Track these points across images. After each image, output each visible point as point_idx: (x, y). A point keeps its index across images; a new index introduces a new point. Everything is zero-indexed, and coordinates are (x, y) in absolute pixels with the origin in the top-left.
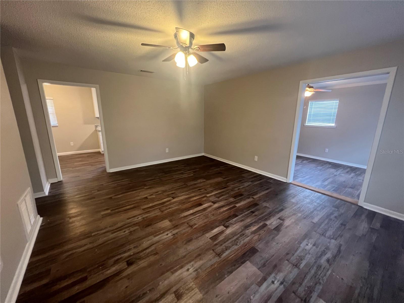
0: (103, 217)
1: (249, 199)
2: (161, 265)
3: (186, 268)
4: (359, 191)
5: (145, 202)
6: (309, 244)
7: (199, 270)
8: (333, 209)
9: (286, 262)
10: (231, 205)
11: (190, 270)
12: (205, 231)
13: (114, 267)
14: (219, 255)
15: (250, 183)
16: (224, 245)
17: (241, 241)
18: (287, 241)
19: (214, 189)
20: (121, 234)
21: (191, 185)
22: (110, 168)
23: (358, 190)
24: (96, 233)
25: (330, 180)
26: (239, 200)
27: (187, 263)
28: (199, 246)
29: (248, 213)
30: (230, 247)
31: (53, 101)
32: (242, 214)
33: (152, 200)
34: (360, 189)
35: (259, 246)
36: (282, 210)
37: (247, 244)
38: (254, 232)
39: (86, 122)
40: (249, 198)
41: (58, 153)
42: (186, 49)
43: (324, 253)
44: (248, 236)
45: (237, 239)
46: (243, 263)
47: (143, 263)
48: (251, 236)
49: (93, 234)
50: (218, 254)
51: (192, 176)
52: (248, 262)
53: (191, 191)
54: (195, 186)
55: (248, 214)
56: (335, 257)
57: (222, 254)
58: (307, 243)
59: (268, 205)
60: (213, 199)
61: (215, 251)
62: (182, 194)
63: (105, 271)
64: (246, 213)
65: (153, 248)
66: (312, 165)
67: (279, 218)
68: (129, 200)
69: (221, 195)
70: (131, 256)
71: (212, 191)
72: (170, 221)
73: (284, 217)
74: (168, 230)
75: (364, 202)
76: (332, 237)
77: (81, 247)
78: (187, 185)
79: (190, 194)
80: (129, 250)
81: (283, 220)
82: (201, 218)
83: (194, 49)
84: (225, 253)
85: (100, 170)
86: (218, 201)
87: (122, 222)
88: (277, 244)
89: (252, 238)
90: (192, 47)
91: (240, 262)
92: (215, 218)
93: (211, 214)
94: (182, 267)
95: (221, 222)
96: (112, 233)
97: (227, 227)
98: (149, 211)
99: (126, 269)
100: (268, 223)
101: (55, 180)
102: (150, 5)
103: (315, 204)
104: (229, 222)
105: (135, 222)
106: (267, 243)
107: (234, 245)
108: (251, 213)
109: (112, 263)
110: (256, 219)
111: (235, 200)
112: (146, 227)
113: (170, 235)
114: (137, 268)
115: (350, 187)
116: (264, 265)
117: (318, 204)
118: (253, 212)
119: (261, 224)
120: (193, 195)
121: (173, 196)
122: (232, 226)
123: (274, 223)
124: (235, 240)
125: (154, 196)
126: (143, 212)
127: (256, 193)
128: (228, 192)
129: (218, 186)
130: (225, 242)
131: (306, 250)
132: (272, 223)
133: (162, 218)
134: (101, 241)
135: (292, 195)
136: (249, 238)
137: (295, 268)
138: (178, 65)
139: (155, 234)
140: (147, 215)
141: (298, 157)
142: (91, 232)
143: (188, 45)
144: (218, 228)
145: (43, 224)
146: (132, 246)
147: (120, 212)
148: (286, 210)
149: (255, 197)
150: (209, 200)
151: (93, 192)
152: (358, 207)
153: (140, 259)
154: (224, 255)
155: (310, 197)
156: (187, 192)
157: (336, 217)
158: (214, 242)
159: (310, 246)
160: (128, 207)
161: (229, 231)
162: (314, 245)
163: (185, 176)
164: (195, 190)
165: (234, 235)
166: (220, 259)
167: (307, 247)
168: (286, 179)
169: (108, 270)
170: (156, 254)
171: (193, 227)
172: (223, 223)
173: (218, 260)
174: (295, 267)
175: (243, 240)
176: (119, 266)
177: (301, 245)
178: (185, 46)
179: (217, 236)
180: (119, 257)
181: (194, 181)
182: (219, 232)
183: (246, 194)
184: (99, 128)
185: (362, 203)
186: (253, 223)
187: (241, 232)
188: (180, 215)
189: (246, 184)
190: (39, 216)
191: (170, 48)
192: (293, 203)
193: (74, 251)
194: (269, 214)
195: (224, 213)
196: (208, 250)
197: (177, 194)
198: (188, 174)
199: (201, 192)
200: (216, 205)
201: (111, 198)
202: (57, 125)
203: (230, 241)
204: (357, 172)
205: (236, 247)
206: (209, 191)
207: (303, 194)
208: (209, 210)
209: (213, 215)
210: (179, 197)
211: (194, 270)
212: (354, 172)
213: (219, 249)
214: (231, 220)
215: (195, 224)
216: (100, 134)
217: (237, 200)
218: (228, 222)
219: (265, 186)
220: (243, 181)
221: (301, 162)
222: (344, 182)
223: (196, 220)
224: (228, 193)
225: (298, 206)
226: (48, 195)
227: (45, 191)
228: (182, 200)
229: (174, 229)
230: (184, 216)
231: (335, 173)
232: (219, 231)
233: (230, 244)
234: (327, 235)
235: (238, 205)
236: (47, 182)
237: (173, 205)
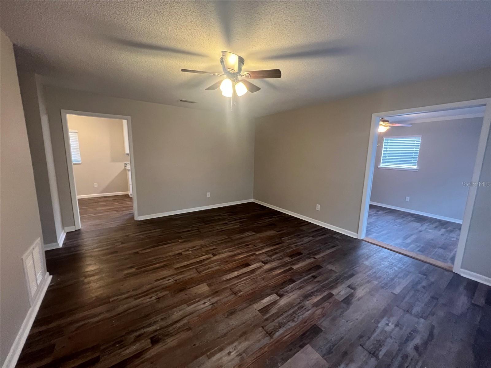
0: (125, 278)
1: (310, 259)
2: (194, 345)
3: (226, 351)
4: (454, 252)
5: (178, 259)
6: (390, 324)
7: (244, 355)
8: (421, 276)
9: (360, 348)
10: (287, 267)
11: (232, 354)
12: (252, 301)
13: (134, 345)
14: (270, 334)
15: (311, 238)
16: (276, 321)
17: (299, 316)
18: (360, 318)
19: (265, 245)
20: (146, 300)
21: (237, 240)
22: (139, 215)
23: (450, 251)
24: (115, 298)
25: (414, 237)
26: (296, 260)
27: (229, 344)
28: (244, 321)
29: (309, 278)
30: (285, 324)
31: (77, 134)
32: (300, 279)
33: (188, 257)
34: (455, 250)
35: (324, 324)
36: (352, 275)
37: (307, 320)
38: (316, 305)
39: (114, 160)
40: (309, 258)
41: (78, 195)
42: (234, 76)
43: (410, 337)
44: (309, 310)
45: (294, 312)
46: (302, 347)
47: (171, 342)
48: (312, 309)
49: (111, 300)
50: (269, 333)
51: (239, 228)
52: (308, 345)
53: (236, 247)
54: (242, 241)
55: (308, 279)
56: (425, 344)
57: (275, 333)
58: (387, 322)
59: (334, 268)
60: (264, 258)
61: (265, 328)
62: (225, 250)
63: (123, 351)
64: (306, 278)
65: (185, 321)
66: (390, 218)
67: (349, 287)
68: (159, 256)
69: (274, 252)
70: (156, 331)
71: (262, 248)
72: (209, 285)
73: (356, 285)
74: (205, 298)
75: (461, 267)
76: (420, 315)
77: (95, 316)
78: (232, 239)
79: (234, 251)
80: (155, 322)
81: (354, 289)
82: (248, 282)
83: (244, 76)
84: (277, 331)
85: (127, 217)
86: (270, 261)
87: (149, 285)
88: (347, 321)
89: (314, 313)
90: (241, 74)
91: (298, 346)
92: (266, 283)
93: (261, 278)
94: (221, 350)
95: (273, 289)
96: (136, 299)
97: (281, 296)
98: (183, 272)
99: (149, 349)
100: (334, 292)
101: (72, 229)
102: (193, 26)
103: (396, 269)
104: (284, 289)
105: (165, 286)
106: (334, 319)
107: (290, 322)
108: (313, 278)
109: (132, 340)
110: (319, 287)
111: (291, 260)
112: (178, 293)
113: (207, 304)
114: (164, 348)
115: (441, 248)
116: (330, 352)
117: (400, 268)
118: (314, 277)
119: (325, 293)
120: (238, 251)
121: (214, 252)
122: (288, 295)
123: (342, 293)
124: (291, 315)
125: (191, 252)
126: (176, 272)
127: (318, 252)
128: (282, 250)
129: (270, 241)
130: (278, 317)
131: (386, 331)
132: (339, 292)
133: (198, 282)
134: (121, 309)
135: (365, 255)
136: (309, 312)
137: (372, 357)
138: (224, 94)
139: (188, 302)
140: (179, 277)
141: (371, 207)
142: (109, 297)
143: (236, 71)
144: (269, 297)
145: (51, 284)
146: (159, 318)
147: (147, 271)
148: (357, 275)
149: (317, 257)
150: (259, 259)
151: (116, 244)
152: (452, 275)
153: (169, 335)
154: (277, 334)
155: (389, 259)
156: (231, 248)
157: (424, 287)
158: (263, 316)
159: (391, 326)
160: (157, 265)
161: (283, 302)
162: (397, 325)
163: (229, 227)
164: (241, 245)
165: (289, 308)
166: (272, 340)
167: (388, 327)
168: (357, 234)
169: (125, 350)
170: (189, 329)
171: (237, 294)
172: (276, 291)
173: (269, 342)
174: (372, 355)
175: (302, 315)
176: (140, 344)
177: (379, 325)
178: (232, 72)
179: (269, 308)
180: (142, 331)
181: (239, 234)
182: (271, 302)
183: (305, 252)
184: (129, 167)
185: (458, 269)
186: (315, 291)
187: (299, 303)
188: (222, 277)
189: (306, 240)
190: (48, 273)
191: (215, 74)
192: (367, 267)
193: (86, 322)
194: (336, 280)
195: (277, 278)
196: (256, 326)
197: (218, 250)
198: (233, 224)
199: (248, 248)
200: (267, 266)
201: (137, 253)
202: (80, 162)
203: (285, 315)
204: (448, 227)
205: (293, 324)
206: (259, 248)
207: (380, 254)
208: (258, 272)
209: (263, 279)
210: (222, 255)
211: (238, 353)
212: (444, 227)
213: (270, 326)
214: (286, 287)
215: (240, 291)
216: (130, 173)
217: (294, 261)
218: (283, 290)
219: (330, 243)
220: (301, 236)
221: (375, 213)
222: (432, 240)
223: (241, 285)
224: (283, 251)
225: (374, 271)
226: (62, 246)
227: (59, 242)
228: (224, 258)
229: (214, 296)
230: (227, 280)
231: (420, 228)
232: (271, 300)
233: (284, 320)
234: (413, 312)
235: (295, 267)
236: (62, 231)
237: (213, 264)
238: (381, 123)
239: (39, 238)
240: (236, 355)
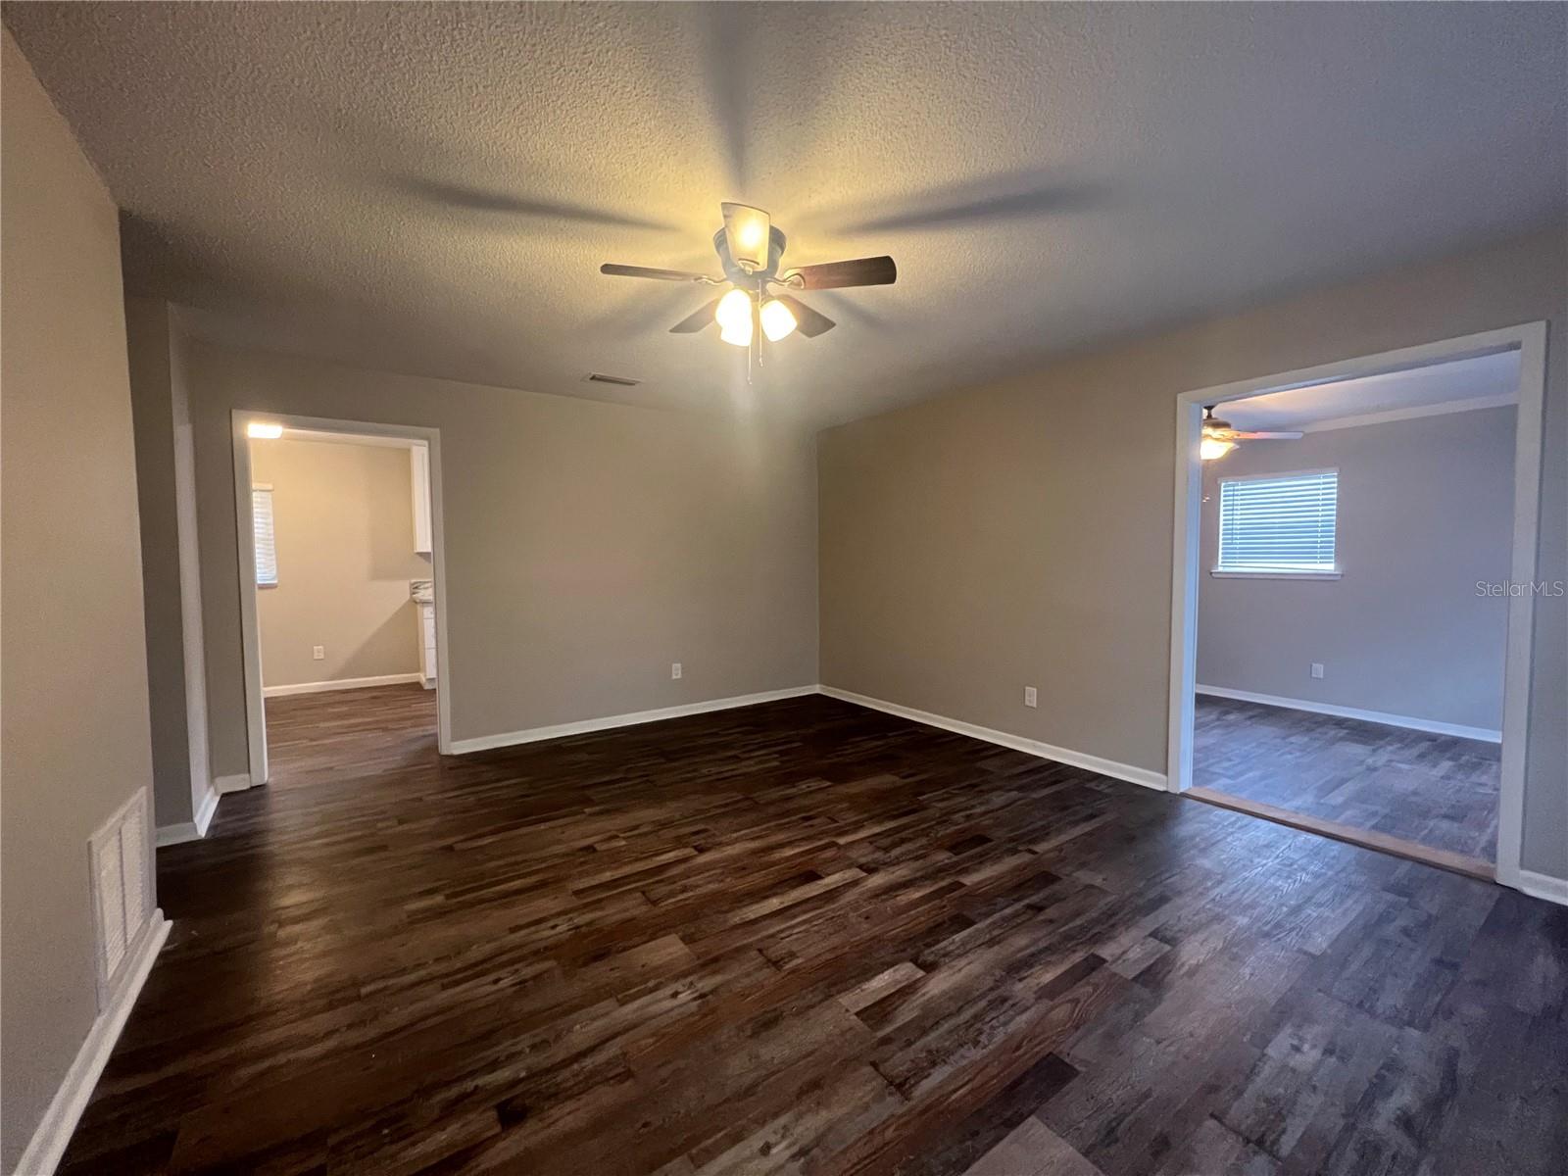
0: (411, 923)
1: (1016, 856)
2: (645, 1125)
3: (756, 1142)
4: (1489, 831)
5: (582, 864)
6: (1306, 1047)
7: (815, 1152)
8: (1390, 897)
9: (1211, 1123)
10: (943, 879)
11: (774, 1151)
12: (834, 984)
13: (444, 1130)
14: (901, 1086)
15: (1014, 794)
16: (919, 1044)
17: (993, 1028)
18: (1202, 1033)
19: (866, 815)
20: (482, 989)
21: (772, 803)
22: (455, 738)
23: (1482, 826)
24: (380, 985)
25: (1349, 788)
26: (972, 858)
27: (762, 1122)
28: (811, 1048)
29: (1016, 911)
30: (949, 1053)
31: (270, 496)
32: (987, 915)
33: (615, 858)
34: (1494, 823)
35: (1081, 1051)
36: (1163, 900)
37: (1023, 1040)
38: (1049, 992)
39: (380, 572)
40: (1014, 852)
41: (265, 686)
42: (758, 282)
43: (1379, 1088)
44: (1027, 1009)
45: (977, 1017)
46: (1011, 1124)
47: (567, 1117)
48: (1037, 1006)
49: (364, 991)
50: (897, 1081)
51: (776, 768)
52: (1032, 1119)
53: (772, 824)
54: (791, 805)
55: (1016, 915)
56: (1435, 1106)
57: (917, 1083)
58: (1295, 1042)
59: (1098, 881)
60: (864, 855)
61: (881, 1069)
62: (735, 835)
63: (405, 1148)
64: (1008, 911)
65: (612, 1050)
66: (1266, 731)
67: (1154, 934)
68: (519, 858)
69: (896, 838)
70: (515, 1083)
71: (858, 826)
72: (688, 939)
73: (1176, 929)
74: (677, 978)
75: (1522, 866)
76: (1406, 1017)
77: (312, 1040)
78: (756, 803)
79: (767, 836)
80: (512, 1057)
81: (1172, 941)
82: (816, 928)
83: (784, 281)
84: (926, 1077)
85: (416, 746)
86: (885, 864)
87: (488, 942)
88: (1158, 1042)
89: (1043, 1017)
90: (776, 276)
91: (996, 1121)
92: (877, 930)
93: (860, 916)
94: (736, 1138)
95: (901, 947)
96: (444, 987)
97: (930, 968)
98: (600, 901)
99: (495, 1138)
100: (1107, 951)
101: (239, 783)
102: (638, 136)
103: (1305, 877)
104: (938, 947)
105: (544, 944)
106: (1111, 1037)
107: (966, 1047)
108: (1030, 912)
109: (436, 1113)
110: (1055, 939)
111: (955, 859)
112: (585, 964)
113: (683, 997)
114: (543, 1135)
115: (1445, 817)
116: (1110, 1135)
117: (1316, 876)
118: (1038, 909)
119: (1078, 957)
120: (781, 837)
121: (700, 840)
122: (954, 963)
123: (1135, 953)
124: (969, 1025)
125: (623, 843)
126: (577, 902)
127: (1044, 834)
128: (923, 830)
129: (880, 805)
130: (924, 1032)
131: (1293, 1070)
132: (1124, 953)
133: (654, 930)
134: (398, 1016)
135: (1198, 839)
136: (1025, 1017)
137: (1255, 1153)
138: (726, 337)
139: (622, 991)
140: (588, 917)
141: (1202, 701)
142: (356, 983)
143: (763, 266)
144: (891, 970)
145: (169, 947)
146: (525, 1041)
147: (482, 901)
148: (1179, 901)
149: (1040, 848)
150: (849, 858)
151: (380, 825)
152: (1497, 893)
153: (557, 1096)
154: (926, 1085)
155: (1277, 848)
156: (755, 829)
157: (1406, 931)
158: (874, 1028)
159: (1310, 1056)
160: (517, 884)
161: (938, 985)
162: (1329, 1051)
163: (749, 767)
164: (787, 820)
165: (960, 1004)
166: (909, 1104)
167: (1298, 1056)
168: (1163, 777)
169: (414, 1144)
170: (628, 1075)
171: (782, 967)
172: (910, 951)
173: (900, 1110)
174: (1257, 1148)
175: (1005, 1024)
176: (463, 1126)
177: (1270, 1051)
178: (751, 270)
179: (890, 1005)
180: (469, 1085)
181: (782, 787)
182: (898, 987)
183: (1000, 834)
184: (427, 594)
185: (1512, 873)
186: (1040, 952)
187: (992, 989)
188: (730, 915)
189: (998, 799)
190: (159, 912)
191: (701, 278)
192: (1208, 874)
193: (282, 1058)
194: (1110, 917)
195: (913, 912)
196: (849, 1063)
197: (714, 835)
198: (757, 760)
199: (812, 826)
200: (877, 880)
201: (450, 848)
202: (275, 582)
203: (946, 1026)
204: (1463, 755)
205: (976, 1054)
206: (846, 825)
207: (1245, 837)
208: (851, 896)
209: (867, 918)
210: (724, 849)
211: (795, 1149)
212: (1448, 755)
213: (900, 1062)
214: (944, 939)
215: (792, 955)
216: (428, 613)
217: (964, 861)
218: (933, 949)
219: (1078, 808)
220: (983, 787)
221: (1218, 719)
222: (1415, 793)
223: (795, 937)
224: (925, 833)
225: (1231, 887)
226: (206, 835)
227: (196, 819)
228: (736, 859)
229: (703, 973)
230: (748, 922)
231: (1370, 761)
232: (898, 982)
233: (946, 1040)
234: (1380, 1007)
235: (969, 880)
236: (208, 787)
237: (699, 877)
238: (1208, 431)
239: (143, 789)
240: (788, 1153)
